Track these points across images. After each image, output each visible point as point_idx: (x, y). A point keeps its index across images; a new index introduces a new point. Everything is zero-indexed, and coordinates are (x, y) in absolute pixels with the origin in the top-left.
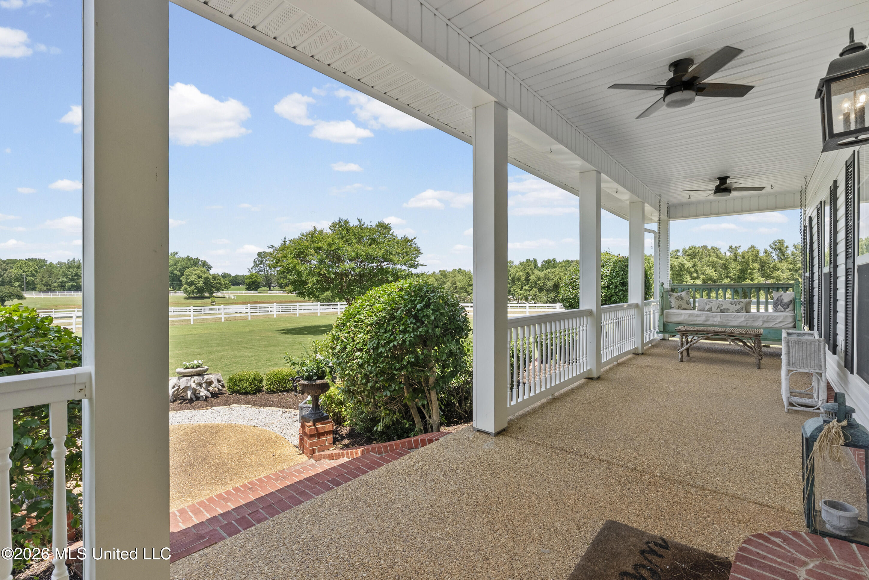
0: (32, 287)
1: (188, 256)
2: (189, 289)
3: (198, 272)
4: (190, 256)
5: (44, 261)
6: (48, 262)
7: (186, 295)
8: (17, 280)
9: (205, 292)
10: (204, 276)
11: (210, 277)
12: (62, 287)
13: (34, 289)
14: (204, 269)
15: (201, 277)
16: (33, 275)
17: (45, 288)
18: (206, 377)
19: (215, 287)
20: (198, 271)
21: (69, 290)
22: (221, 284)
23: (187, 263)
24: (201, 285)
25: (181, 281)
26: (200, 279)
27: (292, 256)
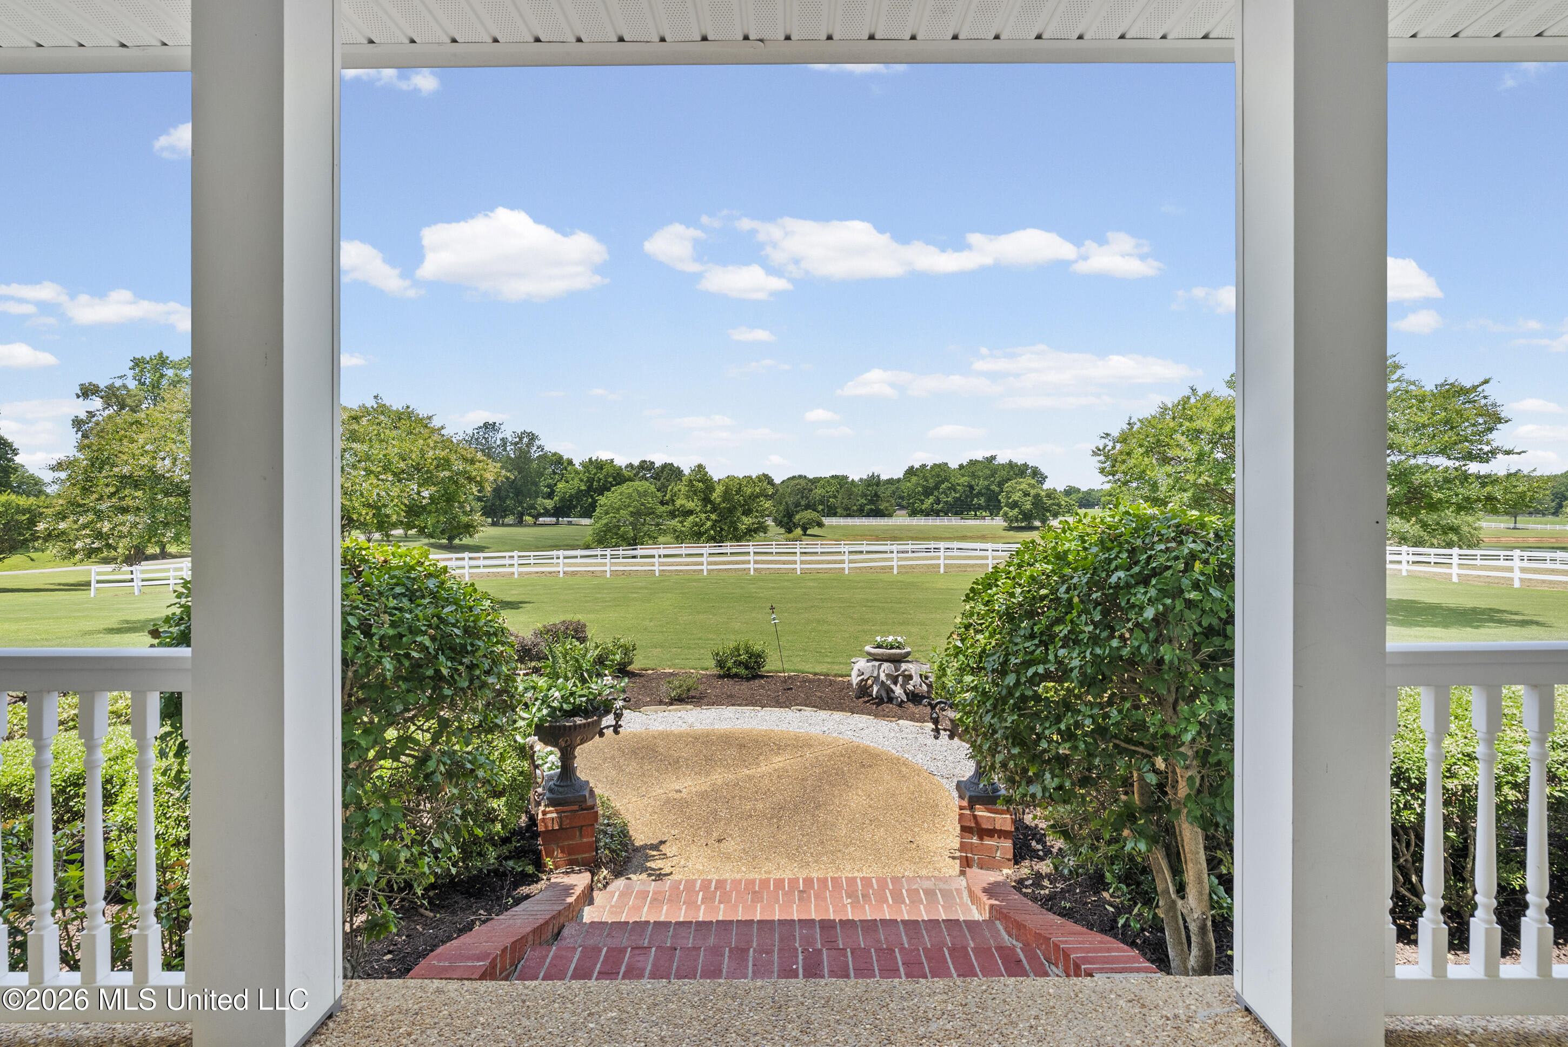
0: (832, 512)
1: (1010, 461)
2: (1011, 514)
3: (1023, 486)
4: (1014, 461)
5: (847, 477)
6: (850, 479)
7: (1006, 524)
8: (821, 503)
9: (1035, 518)
10: (1033, 492)
11: (1043, 494)
12: (861, 513)
13: (835, 515)
14: (1033, 482)
15: (1029, 495)
16: (835, 497)
17: (845, 513)
18: (904, 666)
19: (1050, 511)
20: (1024, 483)
21: (868, 515)
22: (1059, 505)
23: (1009, 472)
24: (1028, 507)
25: (999, 501)
26: (1027, 498)
27: (1141, 450)
